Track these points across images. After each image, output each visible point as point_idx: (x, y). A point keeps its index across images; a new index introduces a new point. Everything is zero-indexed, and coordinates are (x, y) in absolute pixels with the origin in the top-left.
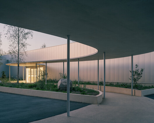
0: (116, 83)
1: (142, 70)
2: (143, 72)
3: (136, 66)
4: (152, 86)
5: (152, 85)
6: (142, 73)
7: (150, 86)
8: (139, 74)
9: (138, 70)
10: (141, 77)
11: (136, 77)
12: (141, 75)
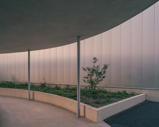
0: (66, 86)
1: (106, 67)
2: (107, 70)
3: (94, 61)
4: (124, 92)
5: (124, 90)
6: (104, 72)
7: (120, 92)
8: (100, 73)
9: (98, 67)
10: (104, 77)
11: (94, 77)
12: (104, 75)
